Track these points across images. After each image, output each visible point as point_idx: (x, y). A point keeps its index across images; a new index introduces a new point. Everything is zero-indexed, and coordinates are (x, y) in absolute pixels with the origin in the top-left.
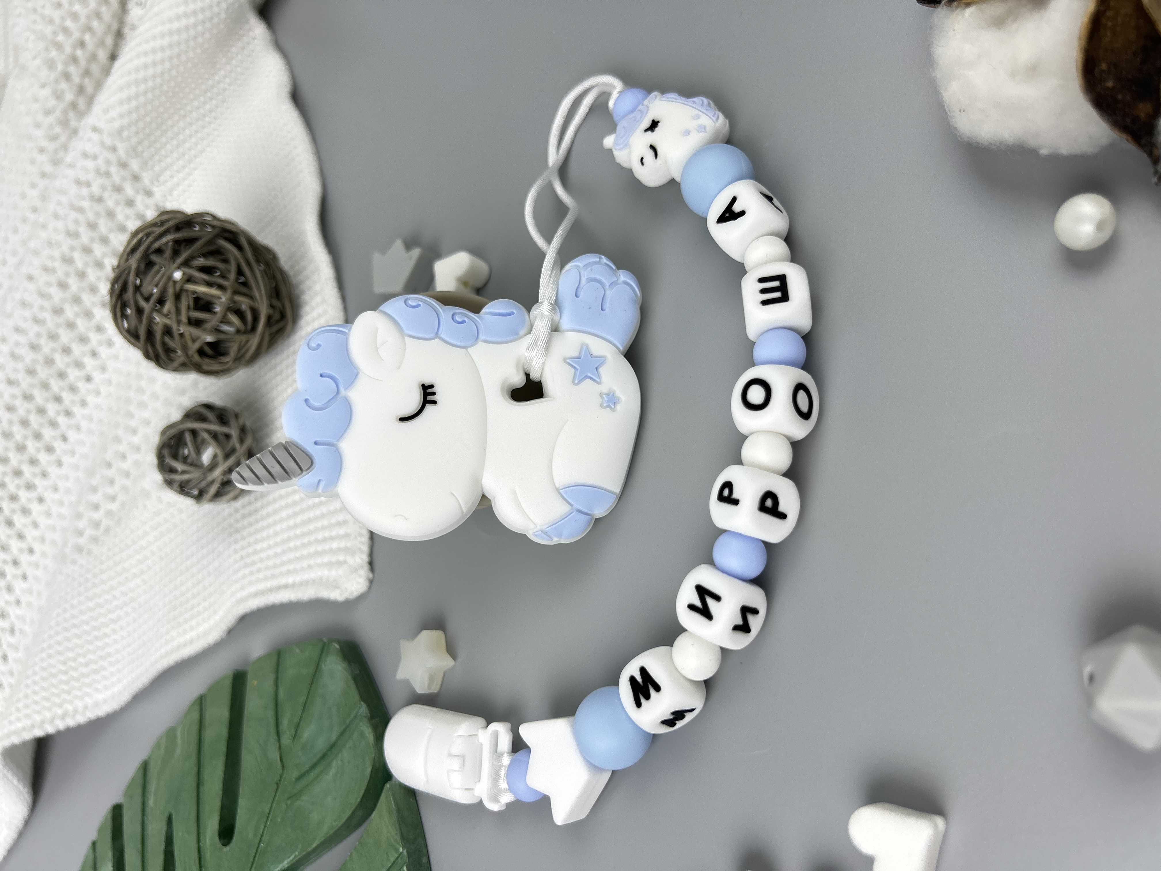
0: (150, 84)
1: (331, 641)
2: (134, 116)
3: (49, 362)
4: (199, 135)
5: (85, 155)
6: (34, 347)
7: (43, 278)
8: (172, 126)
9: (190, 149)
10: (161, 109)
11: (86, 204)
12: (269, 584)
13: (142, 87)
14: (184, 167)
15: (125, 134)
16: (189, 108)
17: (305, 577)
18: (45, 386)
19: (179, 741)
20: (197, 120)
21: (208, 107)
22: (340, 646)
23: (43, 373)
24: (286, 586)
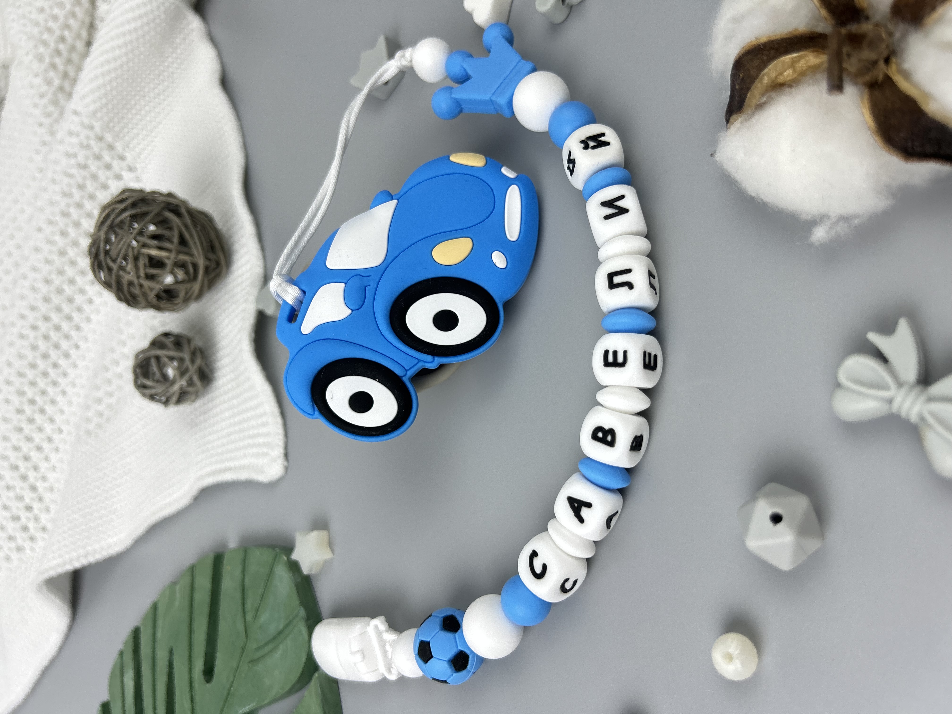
0: (113, 75)
2: (104, 101)
3: (60, 291)
4: (157, 110)
5: (71, 133)
6: (47, 281)
7: (48, 229)
8: (135, 105)
9: (151, 121)
10: (125, 93)
11: (75, 171)
12: (219, 466)
13: (108, 78)
14: (147, 136)
15: (99, 115)
16: (147, 89)
17: (243, 462)
18: (59, 309)
20: (154, 98)
21: (161, 87)
23: (56, 300)
24: (229, 469)
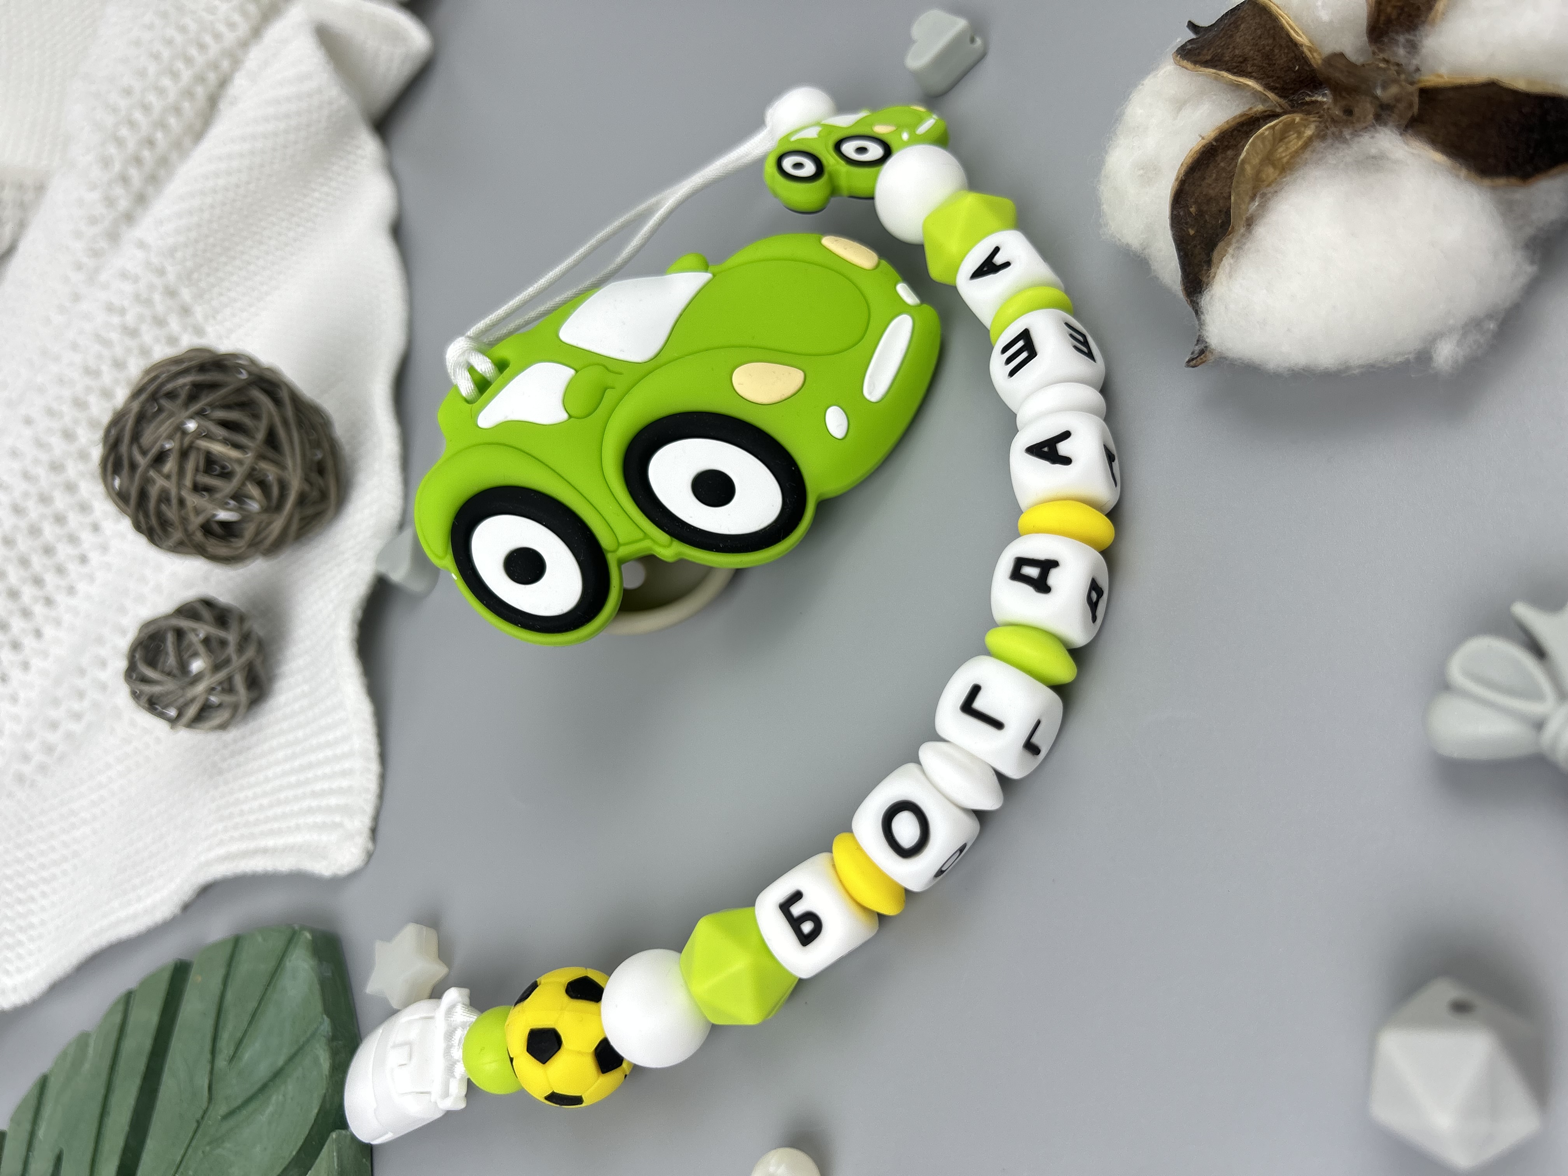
0: (220, 197)
1: (303, 928)
2: (193, 235)
3: (34, 531)
6: (18, 510)
7: (43, 424)
9: (262, 284)
10: (231, 230)
12: (243, 846)
13: (209, 200)
14: (250, 305)
15: (179, 255)
16: (267, 233)
17: (290, 840)
18: (24, 562)
19: (91, 1051)
20: (277, 248)
21: (292, 234)
22: (313, 937)
23: (24, 544)
24: (265, 851)
